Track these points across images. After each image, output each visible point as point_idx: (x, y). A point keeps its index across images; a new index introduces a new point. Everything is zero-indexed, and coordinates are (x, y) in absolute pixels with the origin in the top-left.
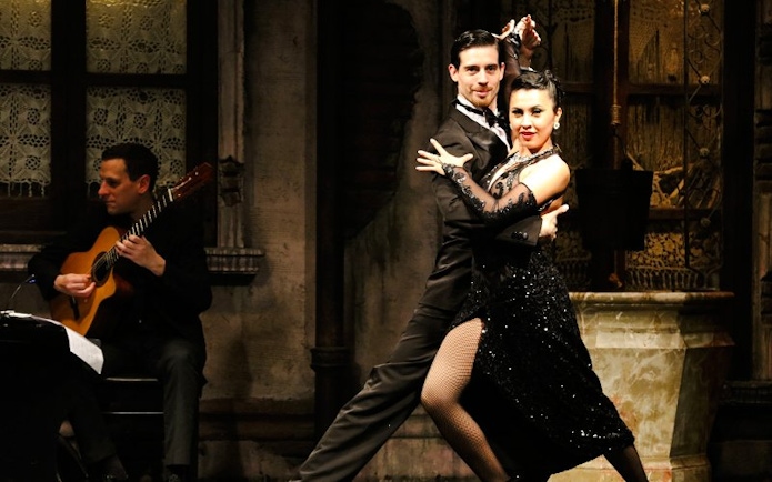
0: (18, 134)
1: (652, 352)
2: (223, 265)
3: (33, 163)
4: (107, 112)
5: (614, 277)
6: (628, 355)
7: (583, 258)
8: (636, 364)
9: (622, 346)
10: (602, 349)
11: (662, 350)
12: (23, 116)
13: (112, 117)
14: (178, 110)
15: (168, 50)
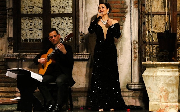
0: (36, 28)
1: (171, 76)
2: (80, 57)
3: (39, 34)
4: (55, 22)
5: (173, 58)
6: (165, 77)
7: (167, 54)
8: (167, 79)
9: (163, 75)
10: (158, 76)
11: (174, 76)
12: (37, 24)
13: (56, 24)
14: (71, 21)
15: (69, 8)
